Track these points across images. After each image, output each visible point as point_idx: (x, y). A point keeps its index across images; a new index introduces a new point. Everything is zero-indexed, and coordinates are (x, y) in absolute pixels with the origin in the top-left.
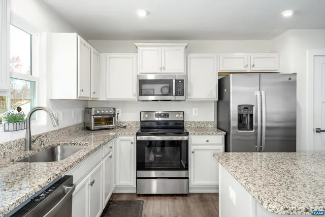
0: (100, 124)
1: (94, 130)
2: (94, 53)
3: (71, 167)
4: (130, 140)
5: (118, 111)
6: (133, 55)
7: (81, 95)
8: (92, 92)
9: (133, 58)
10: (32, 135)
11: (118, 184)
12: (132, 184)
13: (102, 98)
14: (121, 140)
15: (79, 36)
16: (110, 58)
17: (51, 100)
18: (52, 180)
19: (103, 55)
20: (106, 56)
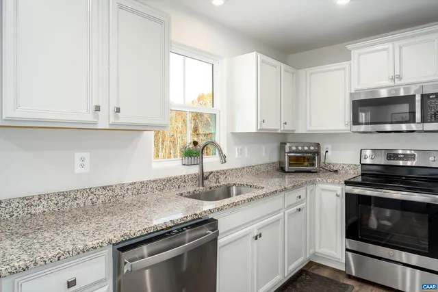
0: (301, 164)
1: (287, 172)
2: (285, 71)
3: (218, 209)
4: (336, 191)
5: (327, 148)
6: (345, 64)
7: (263, 127)
8: (282, 123)
9: (344, 69)
10: (204, 171)
11: (317, 250)
12: (339, 257)
13: (301, 130)
14: (323, 190)
15: (259, 55)
16: (312, 74)
17: (233, 133)
18: (189, 219)
19: (302, 72)
20: (306, 73)
